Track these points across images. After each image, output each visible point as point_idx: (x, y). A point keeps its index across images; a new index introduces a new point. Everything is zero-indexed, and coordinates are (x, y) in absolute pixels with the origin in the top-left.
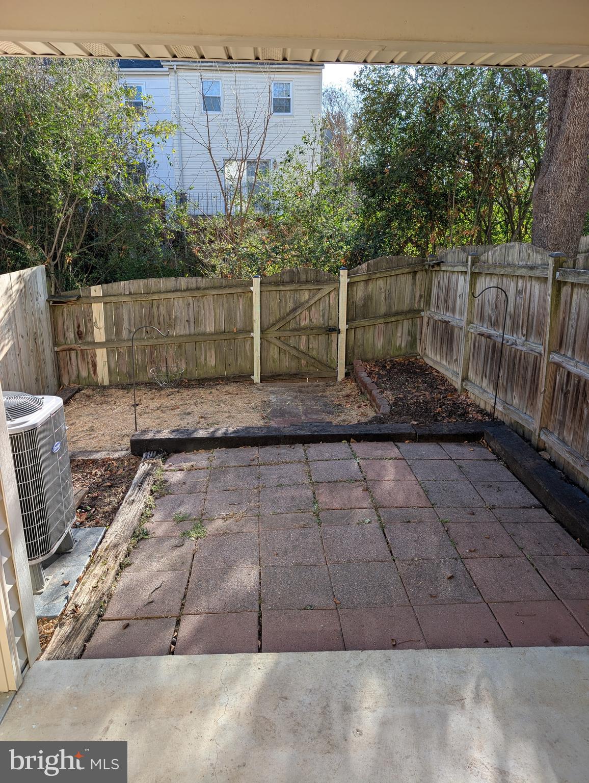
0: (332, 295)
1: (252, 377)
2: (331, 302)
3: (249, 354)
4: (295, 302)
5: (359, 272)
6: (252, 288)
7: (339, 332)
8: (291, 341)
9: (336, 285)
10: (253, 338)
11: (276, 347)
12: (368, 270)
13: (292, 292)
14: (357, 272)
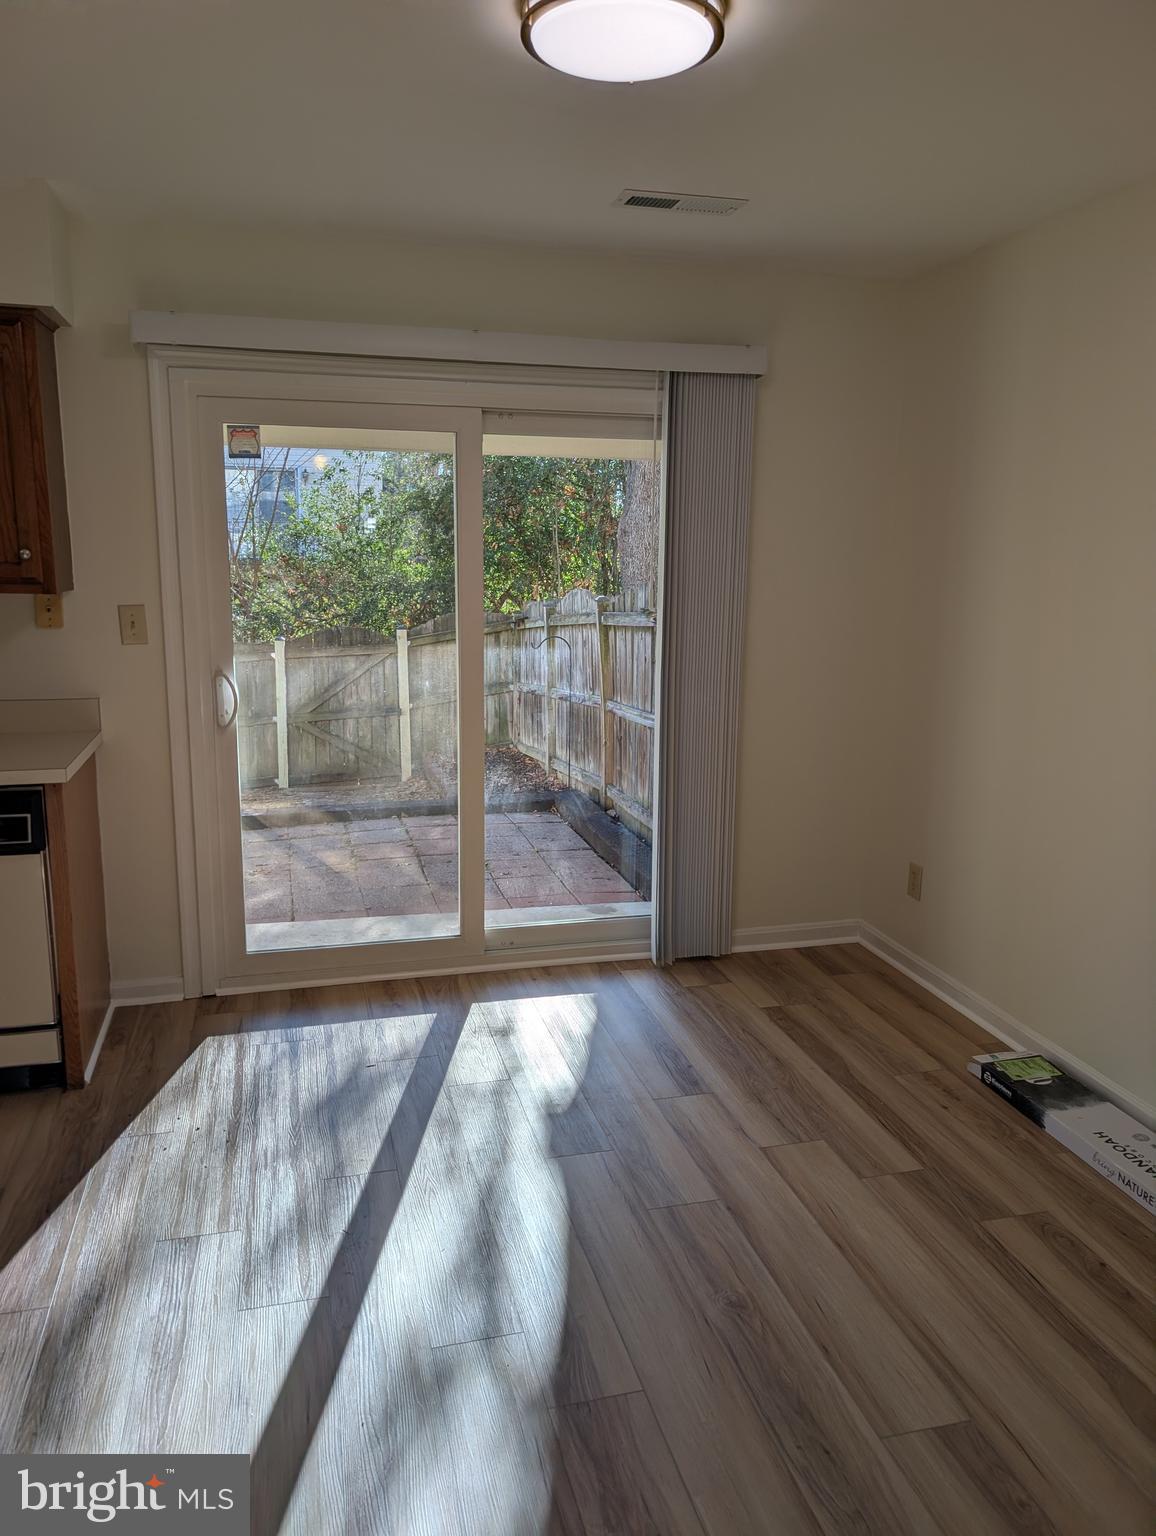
0: (388, 662)
1: (276, 781)
2: (387, 672)
3: (270, 747)
4: (335, 673)
5: (423, 632)
6: (273, 655)
7: (400, 713)
8: (332, 728)
9: (391, 649)
10: (276, 723)
11: (310, 736)
12: (435, 629)
13: (330, 659)
14: (419, 633)
